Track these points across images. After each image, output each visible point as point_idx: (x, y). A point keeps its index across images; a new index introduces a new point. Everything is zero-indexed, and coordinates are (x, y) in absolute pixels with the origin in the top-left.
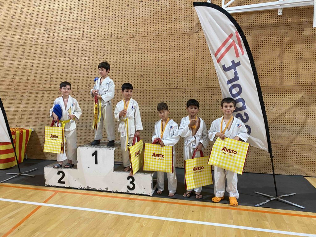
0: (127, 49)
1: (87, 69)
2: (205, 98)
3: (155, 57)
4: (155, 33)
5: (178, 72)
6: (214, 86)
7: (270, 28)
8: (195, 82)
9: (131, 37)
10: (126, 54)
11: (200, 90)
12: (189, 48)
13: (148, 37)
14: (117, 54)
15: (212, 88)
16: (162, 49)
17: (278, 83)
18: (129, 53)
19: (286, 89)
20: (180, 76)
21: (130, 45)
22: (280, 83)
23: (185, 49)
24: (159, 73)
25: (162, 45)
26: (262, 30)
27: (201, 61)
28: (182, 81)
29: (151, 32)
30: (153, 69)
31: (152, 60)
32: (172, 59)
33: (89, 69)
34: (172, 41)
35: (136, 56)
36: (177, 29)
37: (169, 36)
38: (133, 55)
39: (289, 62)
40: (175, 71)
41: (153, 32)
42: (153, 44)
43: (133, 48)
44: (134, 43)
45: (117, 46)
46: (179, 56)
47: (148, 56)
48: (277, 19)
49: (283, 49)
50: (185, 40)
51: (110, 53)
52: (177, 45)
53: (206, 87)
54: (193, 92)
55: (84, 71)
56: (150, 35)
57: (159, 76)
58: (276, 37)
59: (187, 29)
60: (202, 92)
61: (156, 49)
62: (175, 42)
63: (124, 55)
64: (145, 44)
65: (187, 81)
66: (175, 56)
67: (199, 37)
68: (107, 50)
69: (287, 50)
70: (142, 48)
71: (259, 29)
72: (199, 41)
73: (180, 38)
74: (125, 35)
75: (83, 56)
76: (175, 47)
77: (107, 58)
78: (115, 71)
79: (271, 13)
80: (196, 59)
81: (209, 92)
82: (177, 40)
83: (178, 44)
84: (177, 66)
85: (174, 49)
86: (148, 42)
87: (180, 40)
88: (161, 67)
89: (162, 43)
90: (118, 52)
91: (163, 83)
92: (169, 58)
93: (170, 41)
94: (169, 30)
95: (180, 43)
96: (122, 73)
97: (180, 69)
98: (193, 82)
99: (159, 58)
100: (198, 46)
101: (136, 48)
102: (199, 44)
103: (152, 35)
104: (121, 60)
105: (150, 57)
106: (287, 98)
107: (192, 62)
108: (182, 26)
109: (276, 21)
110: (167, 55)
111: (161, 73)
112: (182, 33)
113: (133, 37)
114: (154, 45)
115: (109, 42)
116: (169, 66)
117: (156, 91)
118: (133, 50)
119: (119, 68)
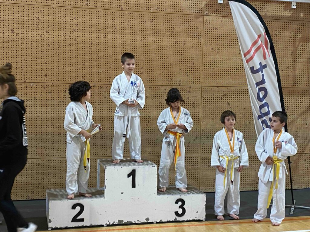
0: (111, 26)
1: (43, 50)
2: (215, 99)
3: (151, 41)
4: (152, 9)
5: (182, 65)
6: (225, 85)
7: (284, 21)
8: (203, 79)
9: (118, 9)
10: (109, 33)
11: (209, 90)
12: (196, 34)
13: (143, 13)
14: (95, 32)
15: (222, 88)
16: (162, 32)
17: (291, 85)
18: (114, 32)
19: (298, 92)
20: (184, 69)
21: (116, 21)
22: (293, 84)
23: (191, 35)
24: (157, 64)
25: (162, 26)
26: (276, 23)
27: (210, 53)
28: (186, 76)
29: (147, 6)
30: (148, 57)
31: (147, 46)
32: (174, 47)
33: (48, 50)
34: (175, 22)
35: (125, 38)
36: (182, 8)
37: (171, 15)
38: (120, 35)
39: (301, 61)
40: (178, 62)
41: (150, 6)
42: (149, 23)
43: (120, 26)
44: (123, 19)
45: (95, 20)
46: (183, 43)
47: (142, 39)
48: (290, 12)
49: (296, 46)
50: (192, 23)
51: (83, 29)
52: (181, 29)
53: (216, 85)
54: (200, 92)
55: (38, 52)
56: (145, 11)
57: (157, 68)
58: (289, 32)
59: (194, 9)
60: (211, 92)
61: (153, 30)
62: (179, 24)
63: (107, 35)
64: (138, 22)
65: (192, 76)
66: (179, 43)
67: (208, 21)
68: (79, 24)
69: (300, 47)
70: (134, 27)
71: (273, 20)
72: (209, 26)
73: (185, 20)
74: (109, 6)
75: (38, 28)
76: (179, 31)
77: (79, 35)
78: (90, 57)
79: (285, 5)
80: (204, 49)
81: (219, 92)
82: (181, 22)
83: (183, 27)
84: (180, 56)
85: (177, 33)
86: (143, 20)
87: (185, 22)
88: (159, 55)
89: (162, 24)
90: (98, 29)
91: (161, 78)
92: (170, 44)
93: (173, 22)
94: (171, 8)
95: (185, 27)
96: (102, 60)
97: (184, 61)
98: (201, 79)
99: (157, 44)
100: (207, 33)
101: (125, 26)
102: (209, 30)
103: (147, 11)
104: (102, 41)
105: (145, 41)
106: (299, 101)
107: (199, 52)
108: (188, 4)
109: (290, 15)
110: (168, 40)
111: (159, 64)
112: (188, 13)
113: (120, 9)
114: (151, 25)
115: (84, 12)
116: (170, 56)
117: (152, 89)
118: (120, 28)
119: (97, 53)
